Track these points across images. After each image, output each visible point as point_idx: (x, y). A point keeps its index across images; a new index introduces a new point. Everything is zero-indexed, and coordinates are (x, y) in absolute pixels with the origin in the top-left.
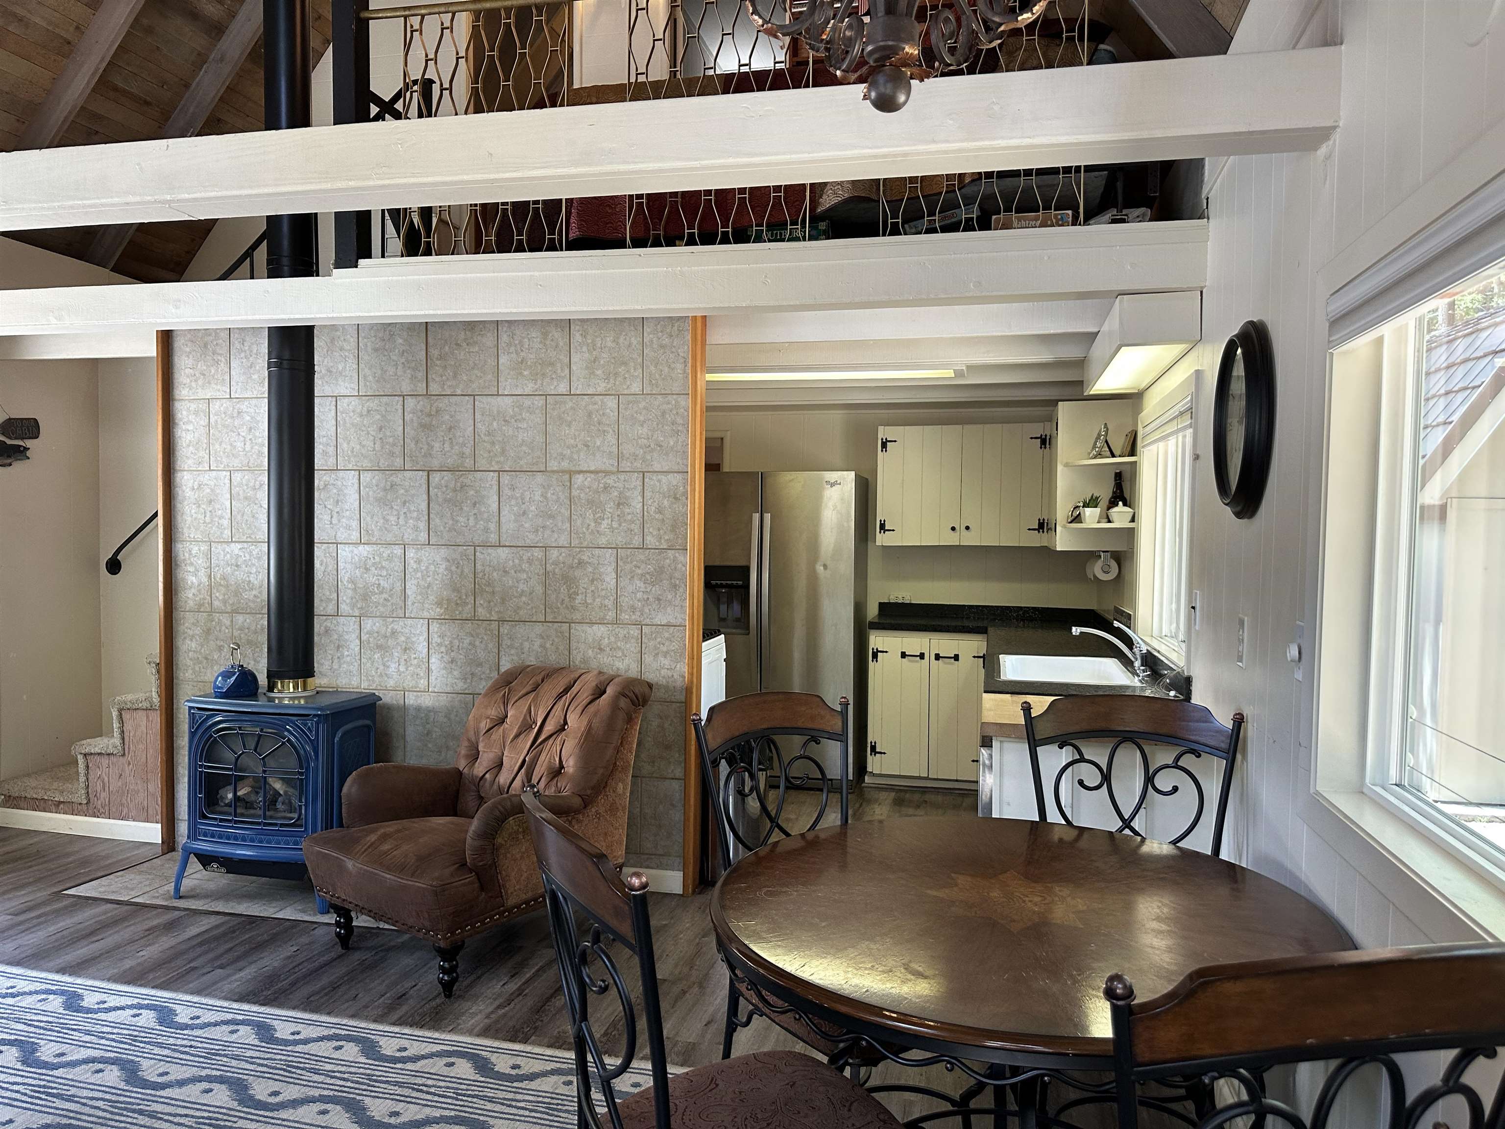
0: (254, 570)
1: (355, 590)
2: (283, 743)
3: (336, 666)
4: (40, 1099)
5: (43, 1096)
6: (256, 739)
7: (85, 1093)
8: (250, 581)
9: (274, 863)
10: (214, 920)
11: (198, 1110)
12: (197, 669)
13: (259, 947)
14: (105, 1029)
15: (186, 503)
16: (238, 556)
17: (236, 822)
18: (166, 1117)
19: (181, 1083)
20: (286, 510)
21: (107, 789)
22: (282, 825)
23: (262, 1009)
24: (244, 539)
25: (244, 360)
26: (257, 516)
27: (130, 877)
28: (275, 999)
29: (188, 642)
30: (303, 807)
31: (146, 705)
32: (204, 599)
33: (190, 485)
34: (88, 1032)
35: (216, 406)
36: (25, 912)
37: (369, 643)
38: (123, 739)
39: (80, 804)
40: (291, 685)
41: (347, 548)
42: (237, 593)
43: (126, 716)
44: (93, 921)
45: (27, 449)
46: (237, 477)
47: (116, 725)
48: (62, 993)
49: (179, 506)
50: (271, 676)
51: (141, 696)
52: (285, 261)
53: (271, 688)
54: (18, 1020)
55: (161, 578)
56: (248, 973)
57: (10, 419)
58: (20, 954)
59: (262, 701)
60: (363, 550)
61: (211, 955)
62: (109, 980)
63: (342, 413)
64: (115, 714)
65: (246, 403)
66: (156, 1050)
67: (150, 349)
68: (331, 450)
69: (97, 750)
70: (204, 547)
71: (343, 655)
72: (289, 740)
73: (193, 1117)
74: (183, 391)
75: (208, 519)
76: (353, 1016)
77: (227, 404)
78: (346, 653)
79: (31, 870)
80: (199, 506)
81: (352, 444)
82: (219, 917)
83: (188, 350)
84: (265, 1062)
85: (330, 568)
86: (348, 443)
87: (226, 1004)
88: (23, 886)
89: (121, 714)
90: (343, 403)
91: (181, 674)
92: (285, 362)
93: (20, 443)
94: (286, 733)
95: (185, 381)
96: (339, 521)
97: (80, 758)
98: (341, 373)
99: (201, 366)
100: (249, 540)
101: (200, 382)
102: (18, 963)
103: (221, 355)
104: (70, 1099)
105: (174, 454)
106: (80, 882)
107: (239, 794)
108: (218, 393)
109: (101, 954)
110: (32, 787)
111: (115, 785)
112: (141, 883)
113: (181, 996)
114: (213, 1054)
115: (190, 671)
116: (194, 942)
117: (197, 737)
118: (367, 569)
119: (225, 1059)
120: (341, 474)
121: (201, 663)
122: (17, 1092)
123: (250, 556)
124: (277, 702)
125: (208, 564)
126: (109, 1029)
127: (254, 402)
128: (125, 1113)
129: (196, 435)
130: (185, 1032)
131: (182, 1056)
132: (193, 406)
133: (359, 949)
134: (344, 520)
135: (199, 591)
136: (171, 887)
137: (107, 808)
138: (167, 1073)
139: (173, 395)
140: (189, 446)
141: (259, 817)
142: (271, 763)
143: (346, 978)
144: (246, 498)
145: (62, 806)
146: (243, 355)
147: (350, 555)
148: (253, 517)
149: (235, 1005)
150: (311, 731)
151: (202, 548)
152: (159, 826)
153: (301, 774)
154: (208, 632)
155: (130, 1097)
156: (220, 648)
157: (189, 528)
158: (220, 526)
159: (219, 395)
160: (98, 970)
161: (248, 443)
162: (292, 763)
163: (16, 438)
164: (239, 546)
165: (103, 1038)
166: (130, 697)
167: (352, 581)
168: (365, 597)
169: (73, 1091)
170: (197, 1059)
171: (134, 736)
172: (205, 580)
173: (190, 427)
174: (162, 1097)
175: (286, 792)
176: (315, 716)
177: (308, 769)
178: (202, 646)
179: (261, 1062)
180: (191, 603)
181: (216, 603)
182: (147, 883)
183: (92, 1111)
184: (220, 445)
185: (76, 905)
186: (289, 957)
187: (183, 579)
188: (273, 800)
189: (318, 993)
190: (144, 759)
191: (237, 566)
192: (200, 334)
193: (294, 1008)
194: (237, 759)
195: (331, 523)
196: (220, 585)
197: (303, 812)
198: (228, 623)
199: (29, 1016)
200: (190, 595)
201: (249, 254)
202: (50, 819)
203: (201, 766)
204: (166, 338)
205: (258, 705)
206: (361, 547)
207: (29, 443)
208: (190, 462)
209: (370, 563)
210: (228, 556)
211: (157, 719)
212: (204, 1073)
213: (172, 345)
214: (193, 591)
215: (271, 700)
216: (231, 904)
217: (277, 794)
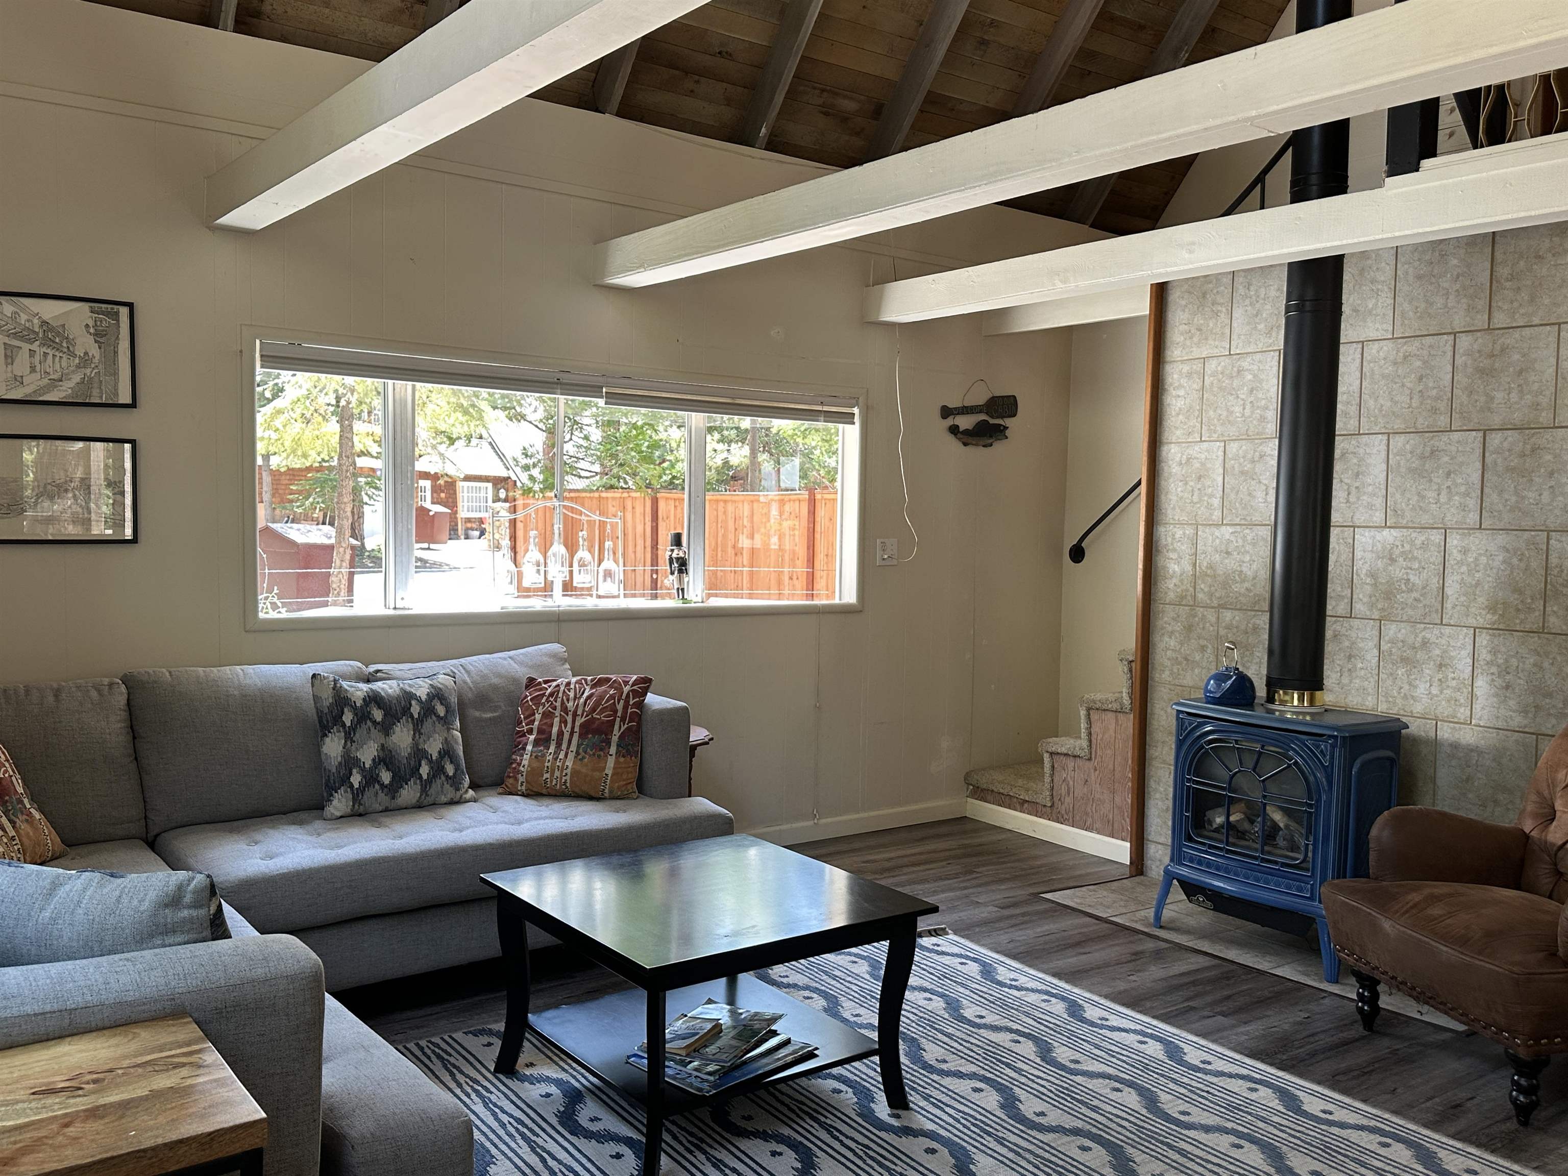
0: (1247, 558)
1: (1375, 585)
2: (1289, 766)
3: (1345, 680)
4: (1066, 1100)
5: (1069, 1099)
6: (1255, 757)
7: (1109, 1109)
8: (1241, 571)
9: (1272, 908)
10: (1203, 961)
11: (1231, 1163)
12: (1175, 671)
13: (1262, 1003)
14: (1114, 1048)
15: (1171, 480)
16: (1229, 541)
17: (1228, 851)
18: (1198, 1160)
19: (1207, 1129)
20: (1299, 484)
21: (1071, 795)
22: (1284, 865)
23: (1280, 1074)
24: (1237, 521)
25: (1249, 308)
26: (1254, 493)
27: (1102, 893)
28: (1293, 1067)
29: (1166, 639)
30: (1311, 847)
31: (1115, 706)
32: (1187, 590)
33: (1178, 459)
34: (1097, 1047)
35: (1212, 366)
36: (1009, 907)
37: (1391, 654)
38: (1090, 741)
39: (1045, 806)
40: (1296, 696)
41: (1367, 533)
42: (1225, 585)
43: (1095, 716)
44: (1076, 932)
45: (1006, 428)
46: (1233, 447)
47: (1083, 725)
48: (1063, 999)
49: (1163, 483)
50: (1272, 684)
51: (1111, 697)
52: (1314, 179)
53: (1270, 699)
54: (1027, 1015)
55: (1141, 566)
56: (1254, 1029)
57: (993, 397)
58: (1014, 948)
59: (1259, 712)
60: (1388, 535)
61: (1209, 999)
62: (1106, 997)
63: (1370, 362)
64: (1083, 713)
65: (1249, 360)
66: (1171, 1085)
67: (1143, 307)
68: (1353, 409)
69: (1064, 750)
70: (1189, 531)
71: (1355, 666)
72: (1296, 763)
73: (1226, 1169)
74: (1175, 352)
75: (1195, 498)
76: (1395, 1112)
77: (1225, 362)
78: (1360, 665)
79: (1004, 866)
80: (1186, 484)
81: (1381, 401)
82: (1208, 958)
83: (1183, 303)
84: (1298, 1135)
85: (1343, 557)
86: (1376, 400)
87: (1238, 1056)
88: (1001, 881)
89: (1089, 715)
90: (1372, 350)
91: (1157, 675)
92: (1308, 303)
93: (1000, 421)
94: (1291, 753)
95: (1178, 340)
96: (1358, 499)
97: (1046, 756)
98: (1370, 312)
99: (1199, 320)
100: (1243, 522)
101: (1195, 339)
102: (1014, 957)
103: (1221, 304)
104: (1095, 1109)
105: (1161, 423)
106: (1053, 888)
107: (1232, 818)
108: (1216, 351)
109: (1092, 969)
110: (997, 780)
111: (1080, 791)
112: (1115, 902)
113: (1184, 1034)
114: (1235, 1108)
115: (1167, 673)
116: (1186, 980)
117: (1185, 747)
118: (1393, 560)
119: (1249, 1117)
120: (1365, 439)
121: (1180, 663)
122: (1043, 1086)
123: (1244, 541)
124: (1277, 713)
125: (1194, 550)
126: (1117, 1050)
127: (1258, 357)
128: (1153, 1141)
129: (1188, 401)
130: (1198, 1074)
131: (1200, 1100)
132: (1186, 368)
133: (1385, 1035)
134: (1365, 498)
135: (1181, 581)
136: (1151, 913)
137: (1071, 814)
138: (1189, 1114)
139: (1164, 357)
140: (1178, 414)
141: (1256, 850)
142: (1273, 788)
143: (1376, 1065)
144: (1242, 473)
145: (1026, 805)
146: (1247, 302)
147: (1371, 541)
148: (1250, 494)
149: (1248, 1061)
150: (1324, 756)
151: (1187, 532)
152: (1128, 845)
153: (1310, 806)
154: (1189, 628)
155: (1153, 1126)
156: (1203, 649)
157: (1174, 508)
158: (1209, 506)
159: (1216, 352)
160: (1093, 984)
161: (1248, 406)
162: (1298, 792)
163: (997, 417)
164: (1230, 529)
165: (1114, 1056)
166: (1099, 696)
167: (1372, 575)
168: (1389, 595)
169: (1095, 1102)
170: (1217, 1108)
171: (1102, 739)
172: (1189, 568)
173: (1181, 392)
174: (1189, 1137)
175: (1287, 826)
176: (1330, 737)
177: (1319, 800)
178: (1182, 644)
179: (1293, 1132)
180: (1171, 595)
181: (1200, 596)
182: (1122, 903)
183: (1119, 1129)
184: (1215, 411)
185: (1056, 911)
186: (1301, 1023)
187: (1165, 567)
188: (1271, 833)
189: (1344, 1073)
190: (1111, 766)
191: (1228, 553)
192: (1199, 284)
193: (1319, 1083)
194: (1232, 777)
195: (1348, 501)
196: (1207, 575)
197: (1310, 854)
198: (1213, 620)
199: (1037, 1014)
200: (1171, 586)
201: (1260, 179)
202: (1015, 817)
203: (1189, 780)
204: (1160, 292)
205: (1256, 716)
206: (1386, 532)
207: (1008, 422)
208: (1178, 433)
209: (1397, 552)
210: (1218, 541)
211: (1129, 723)
212: (1229, 1125)
213: (1166, 299)
214: (1174, 581)
215: (1272, 712)
216: (1218, 947)
217: (1275, 827)
